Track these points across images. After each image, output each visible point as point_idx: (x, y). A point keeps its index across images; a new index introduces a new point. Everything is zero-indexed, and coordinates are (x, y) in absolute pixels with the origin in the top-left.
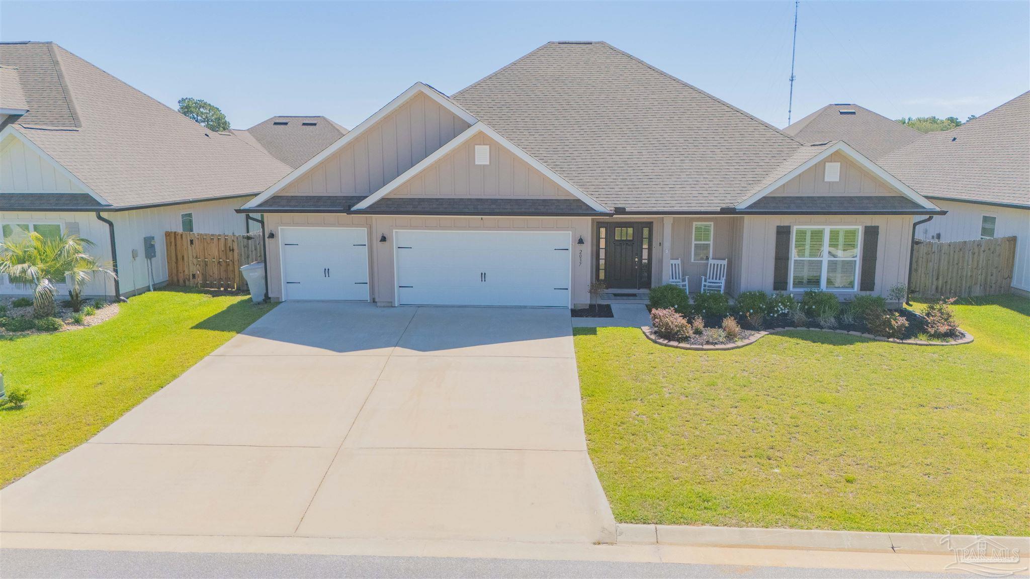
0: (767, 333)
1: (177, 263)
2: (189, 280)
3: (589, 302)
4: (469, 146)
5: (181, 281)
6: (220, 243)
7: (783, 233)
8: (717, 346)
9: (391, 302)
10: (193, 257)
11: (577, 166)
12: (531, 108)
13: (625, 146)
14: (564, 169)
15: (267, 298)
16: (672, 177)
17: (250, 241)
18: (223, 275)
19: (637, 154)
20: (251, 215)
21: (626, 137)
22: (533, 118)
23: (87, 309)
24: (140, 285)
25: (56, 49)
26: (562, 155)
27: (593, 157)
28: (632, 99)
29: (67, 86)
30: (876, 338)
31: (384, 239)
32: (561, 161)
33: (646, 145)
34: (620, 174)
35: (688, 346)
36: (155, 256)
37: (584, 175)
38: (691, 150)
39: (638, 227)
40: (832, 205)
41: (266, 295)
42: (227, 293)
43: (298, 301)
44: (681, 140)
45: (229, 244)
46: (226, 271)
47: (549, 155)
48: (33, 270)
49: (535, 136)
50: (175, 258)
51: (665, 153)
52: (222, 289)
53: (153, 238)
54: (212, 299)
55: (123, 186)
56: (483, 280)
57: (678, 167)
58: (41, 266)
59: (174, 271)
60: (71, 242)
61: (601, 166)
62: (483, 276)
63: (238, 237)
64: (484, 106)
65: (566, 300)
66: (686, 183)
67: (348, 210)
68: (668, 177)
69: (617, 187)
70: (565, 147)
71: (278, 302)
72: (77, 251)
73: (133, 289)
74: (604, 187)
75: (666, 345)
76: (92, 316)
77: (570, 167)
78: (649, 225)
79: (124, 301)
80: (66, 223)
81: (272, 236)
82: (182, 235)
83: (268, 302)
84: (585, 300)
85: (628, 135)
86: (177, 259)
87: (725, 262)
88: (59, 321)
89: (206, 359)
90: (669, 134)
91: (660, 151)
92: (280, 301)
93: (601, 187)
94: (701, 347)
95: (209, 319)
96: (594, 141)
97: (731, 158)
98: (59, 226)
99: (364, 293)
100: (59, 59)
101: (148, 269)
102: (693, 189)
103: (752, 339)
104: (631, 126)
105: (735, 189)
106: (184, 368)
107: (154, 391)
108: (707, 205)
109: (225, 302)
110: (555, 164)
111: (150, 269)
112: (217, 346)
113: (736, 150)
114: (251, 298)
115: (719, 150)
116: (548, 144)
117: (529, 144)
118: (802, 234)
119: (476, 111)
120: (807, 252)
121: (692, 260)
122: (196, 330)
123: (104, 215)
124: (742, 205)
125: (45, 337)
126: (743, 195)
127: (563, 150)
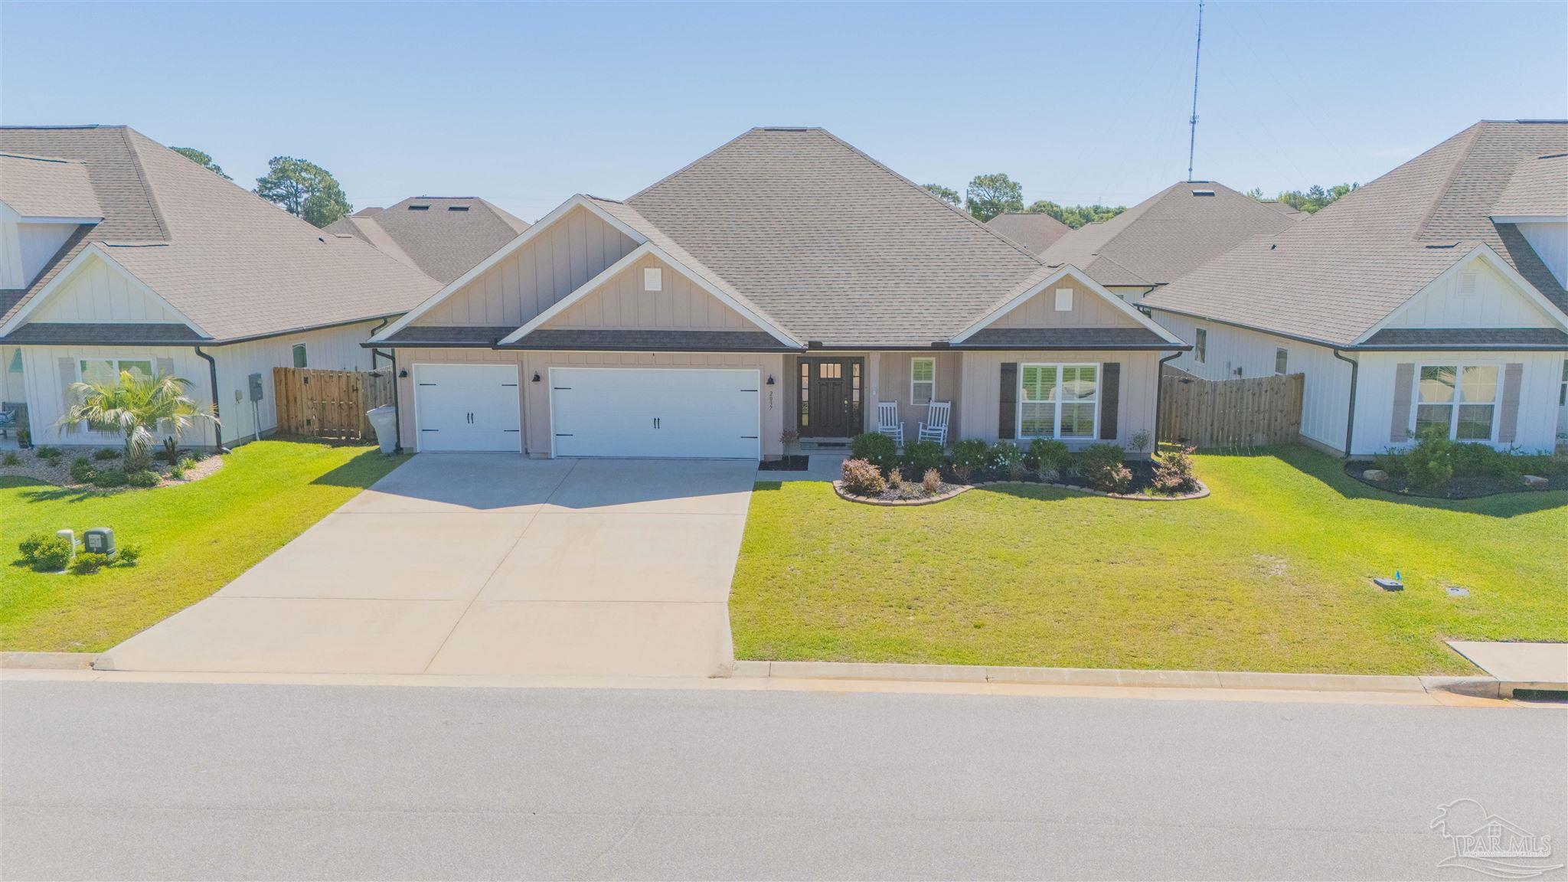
0: (972, 487)
1: (287, 406)
2: (303, 427)
3: (781, 453)
4: (637, 269)
5: (293, 429)
6: (341, 383)
7: (1008, 372)
8: (908, 502)
9: (547, 453)
10: (308, 398)
11: (772, 291)
12: (723, 216)
13: (833, 265)
14: (755, 294)
15: (398, 449)
16: (882, 304)
17: (378, 379)
18: (345, 421)
19: (844, 275)
20: (379, 349)
21: (835, 255)
22: (725, 229)
23: (185, 461)
24: (245, 432)
25: (132, 137)
26: (755, 276)
27: (792, 279)
28: (847, 205)
29: (149, 186)
30: (1095, 493)
31: (537, 378)
32: (753, 283)
33: (857, 265)
34: (821, 301)
35: (876, 501)
36: (261, 398)
37: (779, 301)
38: (908, 271)
39: (846, 363)
40: (1063, 339)
41: (398, 445)
42: (349, 443)
43: (435, 453)
44: (900, 259)
45: (352, 382)
46: (349, 416)
47: (739, 276)
48: (126, 416)
49: (725, 252)
50: (286, 400)
51: (878, 275)
52: (344, 438)
53: (259, 376)
54: (332, 450)
55: (225, 314)
56: (657, 426)
57: (891, 293)
58: (136, 411)
59: (285, 416)
60: (169, 384)
61: (800, 290)
62: (657, 422)
63: (364, 375)
64: (666, 213)
65: (755, 451)
66: (897, 312)
67: (494, 346)
68: (878, 304)
69: (816, 316)
70: (760, 266)
71: (412, 454)
72: (175, 394)
73: (236, 438)
74: (801, 316)
75: (853, 501)
76: (192, 470)
77: (764, 291)
78: (860, 361)
79: (227, 453)
80: (157, 359)
81: (404, 374)
82: (294, 372)
83: (400, 452)
84: (778, 450)
85: (836, 251)
86: (288, 402)
87: (948, 405)
88: (156, 475)
89: (331, 516)
90: (885, 250)
91: (873, 271)
92: (415, 452)
93: (797, 316)
94: (890, 502)
95: (330, 473)
96: (795, 259)
97: (954, 282)
98: (149, 362)
99: (515, 443)
100: (137, 149)
101: (254, 414)
102: (905, 319)
103: (952, 493)
104: (842, 240)
105: (954, 319)
106: (306, 526)
107: (275, 549)
108: (917, 338)
109: (347, 454)
110: (746, 287)
111: (256, 414)
112: (340, 504)
113: (962, 271)
114: (379, 449)
115: (942, 271)
116: (740, 262)
117: (717, 262)
118: (1031, 374)
119: (655, 219)
120: (1038, 394)
121: (912, 404)
122: (315, 486)
123: (204, 350)
124: (958, 339)
125: (142, 493)
126: (962, 326)
127: (757, 269)
